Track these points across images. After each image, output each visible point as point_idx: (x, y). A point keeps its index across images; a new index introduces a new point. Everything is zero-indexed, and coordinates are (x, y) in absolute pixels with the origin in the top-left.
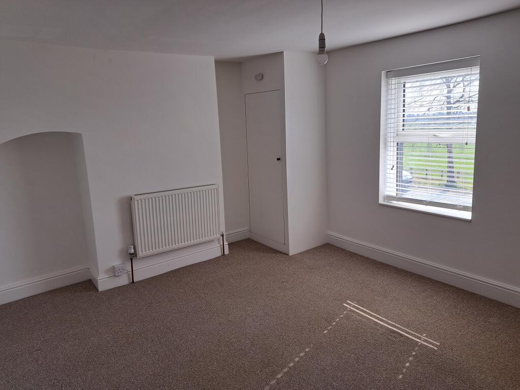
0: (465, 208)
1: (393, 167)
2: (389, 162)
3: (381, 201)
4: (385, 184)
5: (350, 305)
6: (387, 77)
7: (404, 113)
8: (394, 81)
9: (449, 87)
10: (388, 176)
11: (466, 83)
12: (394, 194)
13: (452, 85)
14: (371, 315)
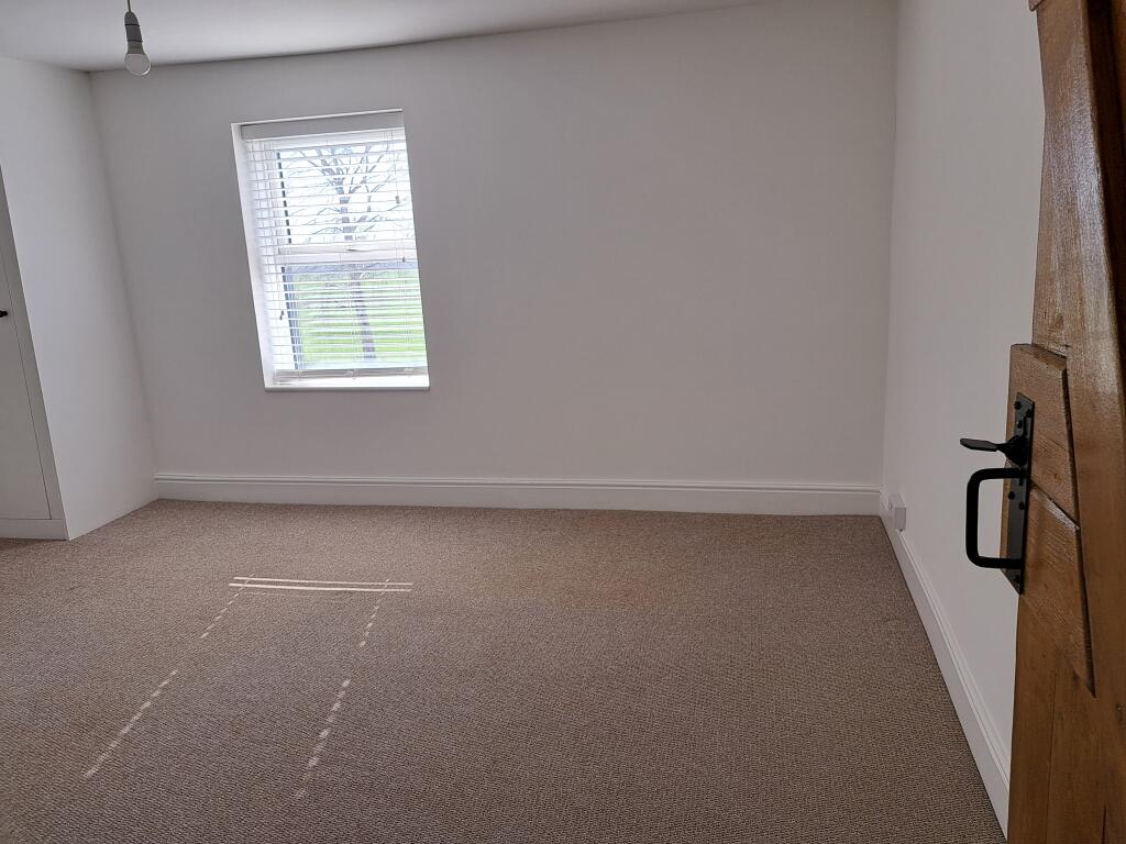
0: (415, 371)
1: (283, 313)
2: (271, 305)
3: (268, 384)
4: (270, 350)
5: (243, 583)
6: (242, 136)
7: (287, 218)
8: (256, 145)
9: (341, 192)
10: (275, 332)
11: (371, 187)
12: (292, 367)
13: (346, 190)
14: (289, 584)
